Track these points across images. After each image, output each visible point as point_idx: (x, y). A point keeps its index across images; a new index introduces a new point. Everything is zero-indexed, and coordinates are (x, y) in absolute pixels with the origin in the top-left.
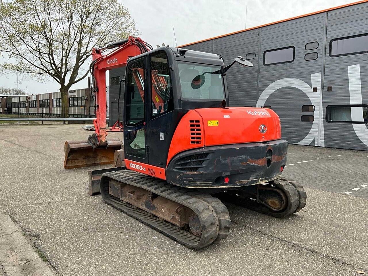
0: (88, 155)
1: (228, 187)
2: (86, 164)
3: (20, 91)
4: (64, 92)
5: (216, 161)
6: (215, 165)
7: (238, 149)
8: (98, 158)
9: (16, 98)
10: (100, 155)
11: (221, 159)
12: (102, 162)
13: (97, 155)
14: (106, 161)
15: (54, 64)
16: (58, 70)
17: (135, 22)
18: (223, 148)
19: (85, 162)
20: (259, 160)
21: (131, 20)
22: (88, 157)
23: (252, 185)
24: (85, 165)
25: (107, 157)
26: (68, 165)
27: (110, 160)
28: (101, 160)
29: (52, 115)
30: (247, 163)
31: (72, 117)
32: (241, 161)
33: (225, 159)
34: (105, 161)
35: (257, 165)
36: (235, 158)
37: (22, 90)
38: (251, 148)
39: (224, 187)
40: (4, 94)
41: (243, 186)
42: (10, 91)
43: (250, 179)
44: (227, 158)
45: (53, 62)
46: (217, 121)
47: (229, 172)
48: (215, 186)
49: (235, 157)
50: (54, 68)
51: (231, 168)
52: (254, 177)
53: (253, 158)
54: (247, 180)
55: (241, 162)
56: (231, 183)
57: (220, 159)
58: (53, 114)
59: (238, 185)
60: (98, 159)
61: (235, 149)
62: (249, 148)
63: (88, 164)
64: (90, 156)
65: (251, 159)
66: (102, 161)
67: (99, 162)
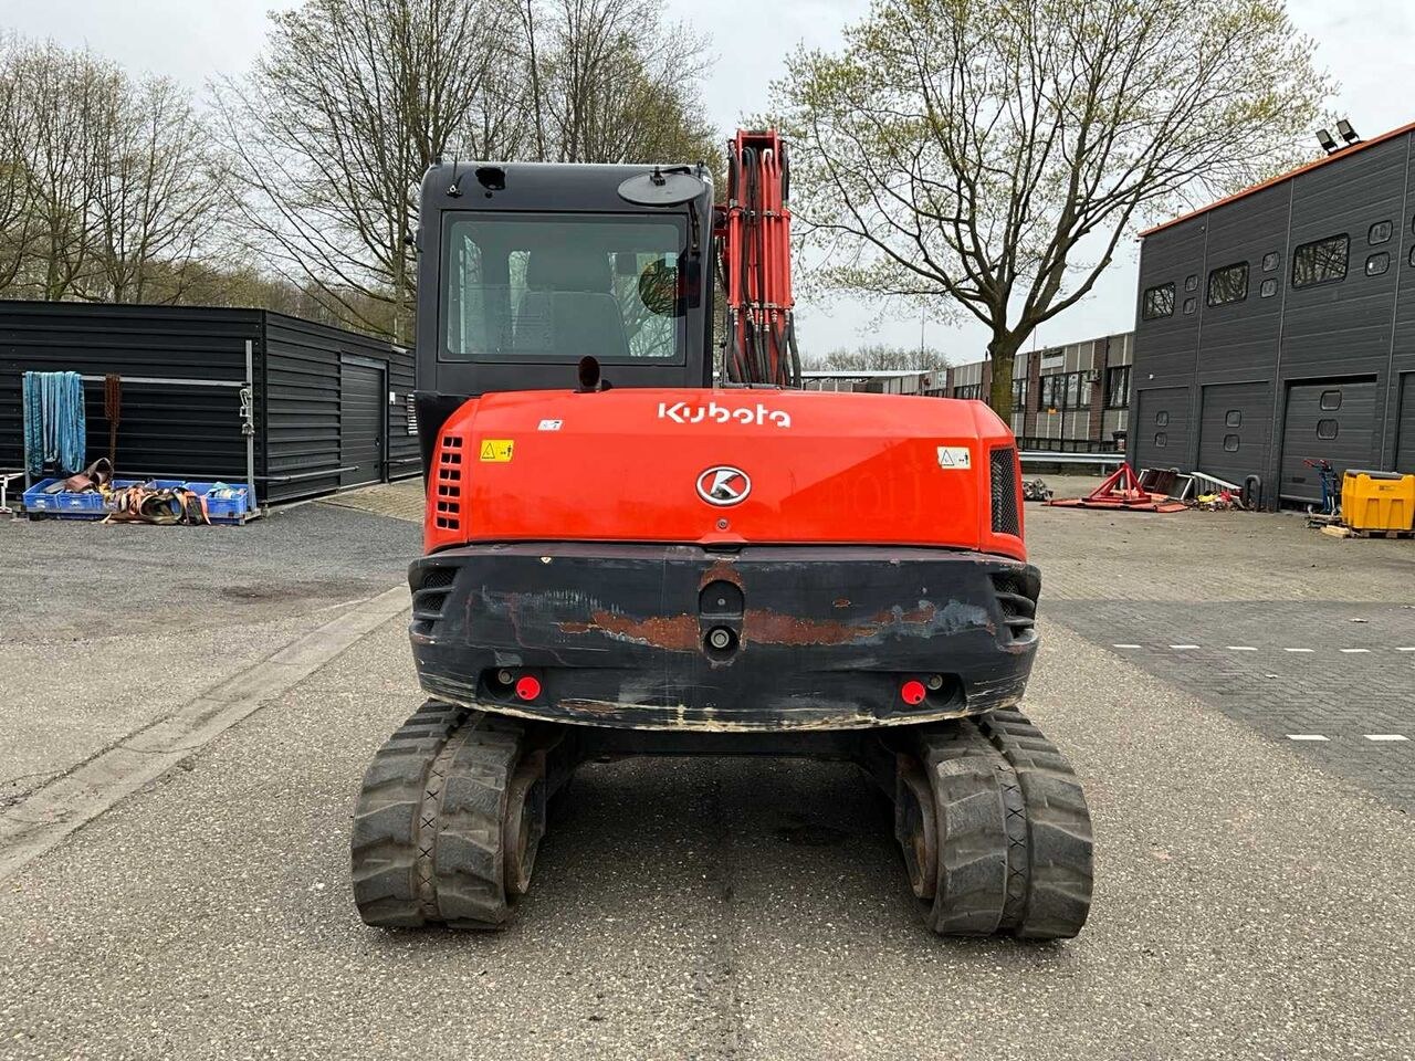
1: (534, 717)
3: (936, 357)
4: (1004, 356)
5: (469, 602)
6: (468, 616)
7: (546, 560)
9: (893, 382)
11: (485, 598)
15: (977, 254)
16: (988, 277)
17: (1314, 45)
18: (493, 551)
20: (649, 623)
21: (1295, 40)
23: (643, 728)
29: (1034, 443)
30: (590, 626)
31: (1044, 450)
32: (564, 614)
33: (499, 600)
35: (643, 641)
36: (538, 600)
37: (940, 355)
38: (609, 565)
39: (520, 714)
40: (886, 369)
41: (595, 725)
42: (903, 358)
43: (622, 697)
44: (507, 596)
45: (972, 249)
46: (510, 443)
47: (516, 652)
48: (489, 704)
49: (535, 592)
50: (977, 270)
51: (522, 640)
52: (643, 696)
53: (615, 610)
54: (608, 703)
55: (560, 619)
56: (546, 701)
57: (481, 597)
58: (1039, 439)
59: (572, 718)
61: (536, 560)
62: (598, 562)
65: (607, 612)
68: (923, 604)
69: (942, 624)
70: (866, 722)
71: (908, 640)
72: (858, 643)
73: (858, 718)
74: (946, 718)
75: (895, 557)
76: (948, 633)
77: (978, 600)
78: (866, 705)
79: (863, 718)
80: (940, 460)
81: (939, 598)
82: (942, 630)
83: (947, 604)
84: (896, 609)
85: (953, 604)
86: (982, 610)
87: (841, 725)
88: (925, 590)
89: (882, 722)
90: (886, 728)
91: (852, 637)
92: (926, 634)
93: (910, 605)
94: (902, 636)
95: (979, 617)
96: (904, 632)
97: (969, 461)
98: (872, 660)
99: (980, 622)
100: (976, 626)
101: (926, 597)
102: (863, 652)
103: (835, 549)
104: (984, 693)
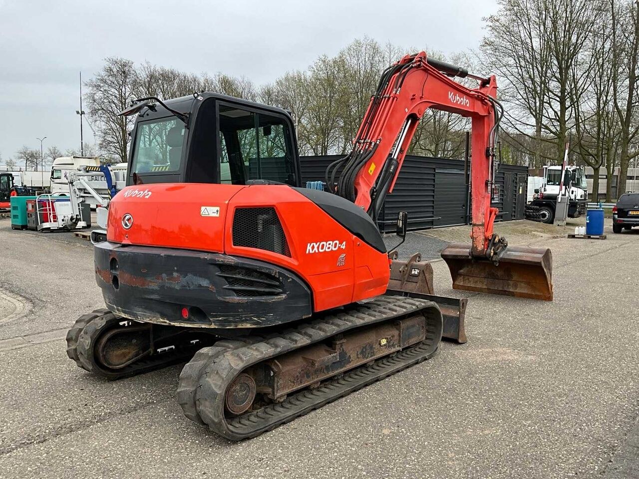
0: (493, 273)
2: (486, 287)
8: (511, 283)
10: (515, 278)
12: (516, 291)
13: (510, 277)
14: (525, 291)
19: (486, 285)
22: (492, 276)
24: (485, 289)
25: (529, 283)
26: (457, 283)
27: (534, 292)
28: (516, 286)
34: (523, 292)
60: (510, 285)
63: (491, 288)
64: (497, 275)
66: (518, 290)
67: (511, 290)
68: (175, 274)
69: (185, 284)
70: (166, 322)
71: (171, 289)
72: (150, 288)
73: (162, 320)
74: (203, 327)
75: (163, 253)
76: (188, 289)
77: (204, 275)
78: (163, 315)
79: (164, 321)
80: (202, 212)
81: (184, 272)
82: (185, 286)
83: (187, 275)
84: (164, 275)
85: (190, 275)
86: (206, 280)
87: (157, 322)
88: (175, 268)
89: (172, 324)
90: (174, 326)
91: (148, 285)
92: (177, 287)
93: (170, 274)
94: (167, 287)
95: (205, 283)
96: (168, 285)
97: (218, 213)
98: (156, 296)
99: (205, 285)
100: (203, 287)
101: (177, 271)
102: (153, 292)
103: (151, 248)
104: (220, 319)
